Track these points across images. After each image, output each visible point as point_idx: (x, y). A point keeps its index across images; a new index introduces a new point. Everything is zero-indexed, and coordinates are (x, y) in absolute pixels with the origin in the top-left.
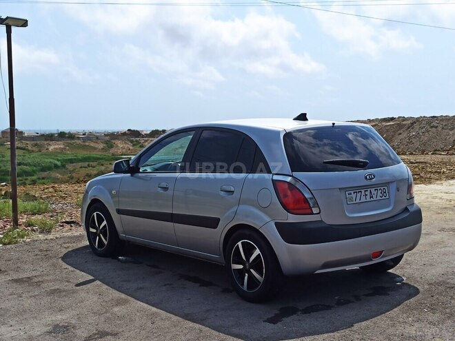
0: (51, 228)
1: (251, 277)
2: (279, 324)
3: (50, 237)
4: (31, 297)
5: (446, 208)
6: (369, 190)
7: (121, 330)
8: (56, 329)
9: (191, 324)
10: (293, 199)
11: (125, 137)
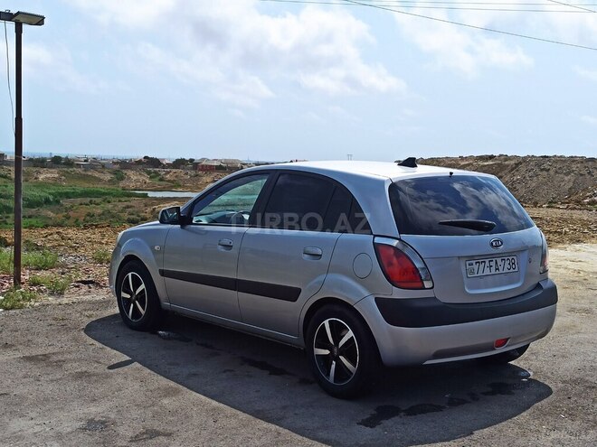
0: (63, 289)
1: (340, 366)
2: (378, 429)
3: (65, 300)
4: (52, 381)
5: (573, 281)
6: (494, 260)
7: (175, 429)
8: (92, 425)
9: (265, 425)
10: (399, 268)
11: (141, 167)
